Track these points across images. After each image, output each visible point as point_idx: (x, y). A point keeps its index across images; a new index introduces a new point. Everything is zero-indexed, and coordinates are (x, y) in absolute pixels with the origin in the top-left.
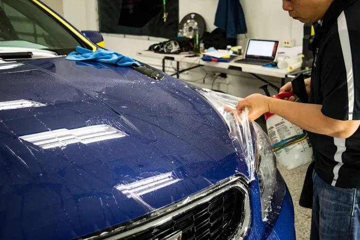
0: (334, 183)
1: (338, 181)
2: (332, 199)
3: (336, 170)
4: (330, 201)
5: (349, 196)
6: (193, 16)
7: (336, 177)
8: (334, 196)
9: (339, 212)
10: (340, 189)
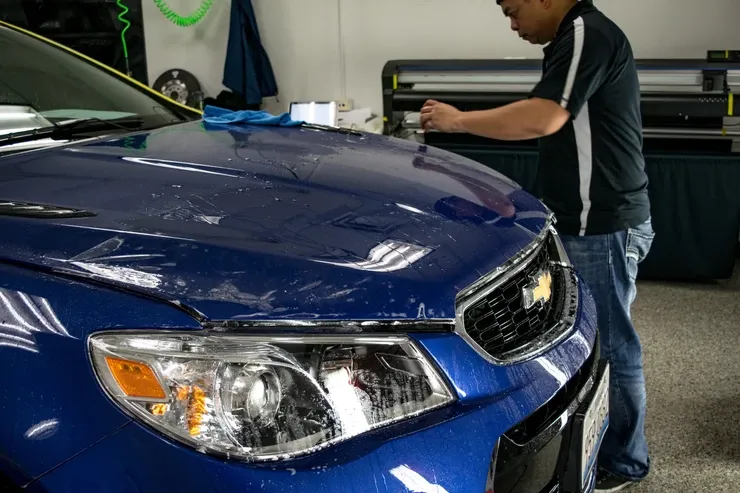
0: (582, 233)
1: (587, 229)
2: (583, 251)
3: (584, 217)
4: (582, 254)
5: (602, 243)
6: (175, 74)
7: (584, 224)
8: (586, 246)
9: (594, 263)
10: (591, 237)
